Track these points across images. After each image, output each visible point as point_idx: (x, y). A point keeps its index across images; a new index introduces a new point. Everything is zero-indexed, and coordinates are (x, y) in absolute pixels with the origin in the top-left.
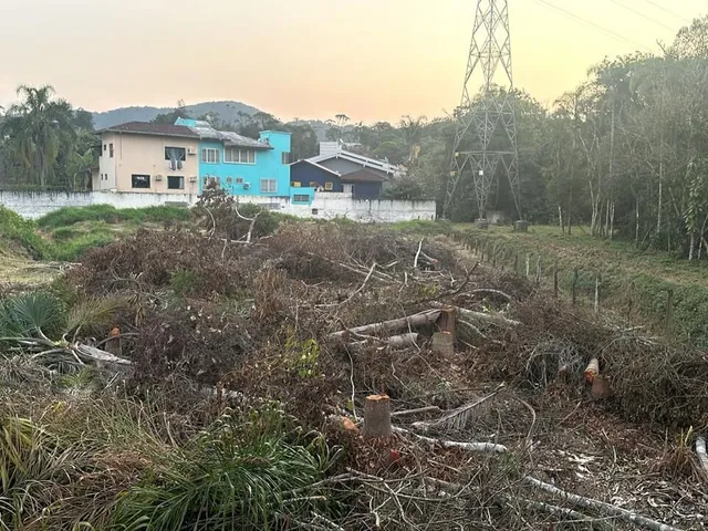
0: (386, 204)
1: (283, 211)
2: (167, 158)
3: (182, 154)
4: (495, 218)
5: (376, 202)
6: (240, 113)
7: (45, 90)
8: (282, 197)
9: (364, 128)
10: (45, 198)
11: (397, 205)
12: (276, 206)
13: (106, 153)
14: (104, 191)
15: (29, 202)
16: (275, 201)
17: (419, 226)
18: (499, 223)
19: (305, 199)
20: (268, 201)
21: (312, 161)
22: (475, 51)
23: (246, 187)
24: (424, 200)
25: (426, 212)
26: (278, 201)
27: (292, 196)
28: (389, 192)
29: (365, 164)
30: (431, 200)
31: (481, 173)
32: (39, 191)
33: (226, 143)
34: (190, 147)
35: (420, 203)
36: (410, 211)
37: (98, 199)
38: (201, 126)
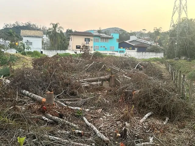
0: (147, 53)
1: (116, 55)
2: (85, 41)
3: (89, 40)
4: (183, 58)
5: (144, 53)
6: (115, 30)
7: (57, 24)
8: (116, 51)
9: (151, 33)
10: (55, 51)
11: (151, 54)
12: (114, 54)
13: (70, 40)
14: (69, 50)
15: (51, 52)
16: (114, 52)
17: (155, 59)
18: (185, 59)
19: (123, 52)
20: (112, 52)
21: (127, 42)
22: (176, 7)
23: (106, 49)
24: (160, 52)
25: (160, 56)
26: (115, 52)
27: (119, 51)
28: (149, 50)
29: (143, 42)
30: (162, 52)
31: (176, 44)
32: (53, 50)
33: (101, 37)
34: (91, 38)
35: (159, 53)
36: (155, 55)
37: (67, 51)
38: (95, 32)
